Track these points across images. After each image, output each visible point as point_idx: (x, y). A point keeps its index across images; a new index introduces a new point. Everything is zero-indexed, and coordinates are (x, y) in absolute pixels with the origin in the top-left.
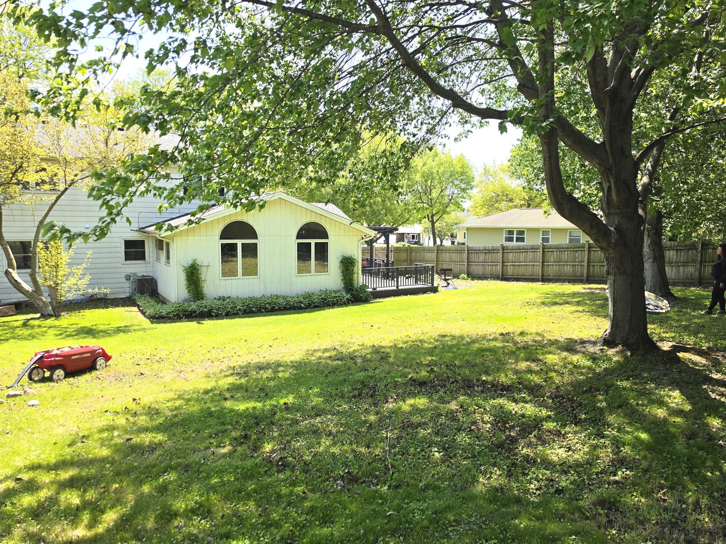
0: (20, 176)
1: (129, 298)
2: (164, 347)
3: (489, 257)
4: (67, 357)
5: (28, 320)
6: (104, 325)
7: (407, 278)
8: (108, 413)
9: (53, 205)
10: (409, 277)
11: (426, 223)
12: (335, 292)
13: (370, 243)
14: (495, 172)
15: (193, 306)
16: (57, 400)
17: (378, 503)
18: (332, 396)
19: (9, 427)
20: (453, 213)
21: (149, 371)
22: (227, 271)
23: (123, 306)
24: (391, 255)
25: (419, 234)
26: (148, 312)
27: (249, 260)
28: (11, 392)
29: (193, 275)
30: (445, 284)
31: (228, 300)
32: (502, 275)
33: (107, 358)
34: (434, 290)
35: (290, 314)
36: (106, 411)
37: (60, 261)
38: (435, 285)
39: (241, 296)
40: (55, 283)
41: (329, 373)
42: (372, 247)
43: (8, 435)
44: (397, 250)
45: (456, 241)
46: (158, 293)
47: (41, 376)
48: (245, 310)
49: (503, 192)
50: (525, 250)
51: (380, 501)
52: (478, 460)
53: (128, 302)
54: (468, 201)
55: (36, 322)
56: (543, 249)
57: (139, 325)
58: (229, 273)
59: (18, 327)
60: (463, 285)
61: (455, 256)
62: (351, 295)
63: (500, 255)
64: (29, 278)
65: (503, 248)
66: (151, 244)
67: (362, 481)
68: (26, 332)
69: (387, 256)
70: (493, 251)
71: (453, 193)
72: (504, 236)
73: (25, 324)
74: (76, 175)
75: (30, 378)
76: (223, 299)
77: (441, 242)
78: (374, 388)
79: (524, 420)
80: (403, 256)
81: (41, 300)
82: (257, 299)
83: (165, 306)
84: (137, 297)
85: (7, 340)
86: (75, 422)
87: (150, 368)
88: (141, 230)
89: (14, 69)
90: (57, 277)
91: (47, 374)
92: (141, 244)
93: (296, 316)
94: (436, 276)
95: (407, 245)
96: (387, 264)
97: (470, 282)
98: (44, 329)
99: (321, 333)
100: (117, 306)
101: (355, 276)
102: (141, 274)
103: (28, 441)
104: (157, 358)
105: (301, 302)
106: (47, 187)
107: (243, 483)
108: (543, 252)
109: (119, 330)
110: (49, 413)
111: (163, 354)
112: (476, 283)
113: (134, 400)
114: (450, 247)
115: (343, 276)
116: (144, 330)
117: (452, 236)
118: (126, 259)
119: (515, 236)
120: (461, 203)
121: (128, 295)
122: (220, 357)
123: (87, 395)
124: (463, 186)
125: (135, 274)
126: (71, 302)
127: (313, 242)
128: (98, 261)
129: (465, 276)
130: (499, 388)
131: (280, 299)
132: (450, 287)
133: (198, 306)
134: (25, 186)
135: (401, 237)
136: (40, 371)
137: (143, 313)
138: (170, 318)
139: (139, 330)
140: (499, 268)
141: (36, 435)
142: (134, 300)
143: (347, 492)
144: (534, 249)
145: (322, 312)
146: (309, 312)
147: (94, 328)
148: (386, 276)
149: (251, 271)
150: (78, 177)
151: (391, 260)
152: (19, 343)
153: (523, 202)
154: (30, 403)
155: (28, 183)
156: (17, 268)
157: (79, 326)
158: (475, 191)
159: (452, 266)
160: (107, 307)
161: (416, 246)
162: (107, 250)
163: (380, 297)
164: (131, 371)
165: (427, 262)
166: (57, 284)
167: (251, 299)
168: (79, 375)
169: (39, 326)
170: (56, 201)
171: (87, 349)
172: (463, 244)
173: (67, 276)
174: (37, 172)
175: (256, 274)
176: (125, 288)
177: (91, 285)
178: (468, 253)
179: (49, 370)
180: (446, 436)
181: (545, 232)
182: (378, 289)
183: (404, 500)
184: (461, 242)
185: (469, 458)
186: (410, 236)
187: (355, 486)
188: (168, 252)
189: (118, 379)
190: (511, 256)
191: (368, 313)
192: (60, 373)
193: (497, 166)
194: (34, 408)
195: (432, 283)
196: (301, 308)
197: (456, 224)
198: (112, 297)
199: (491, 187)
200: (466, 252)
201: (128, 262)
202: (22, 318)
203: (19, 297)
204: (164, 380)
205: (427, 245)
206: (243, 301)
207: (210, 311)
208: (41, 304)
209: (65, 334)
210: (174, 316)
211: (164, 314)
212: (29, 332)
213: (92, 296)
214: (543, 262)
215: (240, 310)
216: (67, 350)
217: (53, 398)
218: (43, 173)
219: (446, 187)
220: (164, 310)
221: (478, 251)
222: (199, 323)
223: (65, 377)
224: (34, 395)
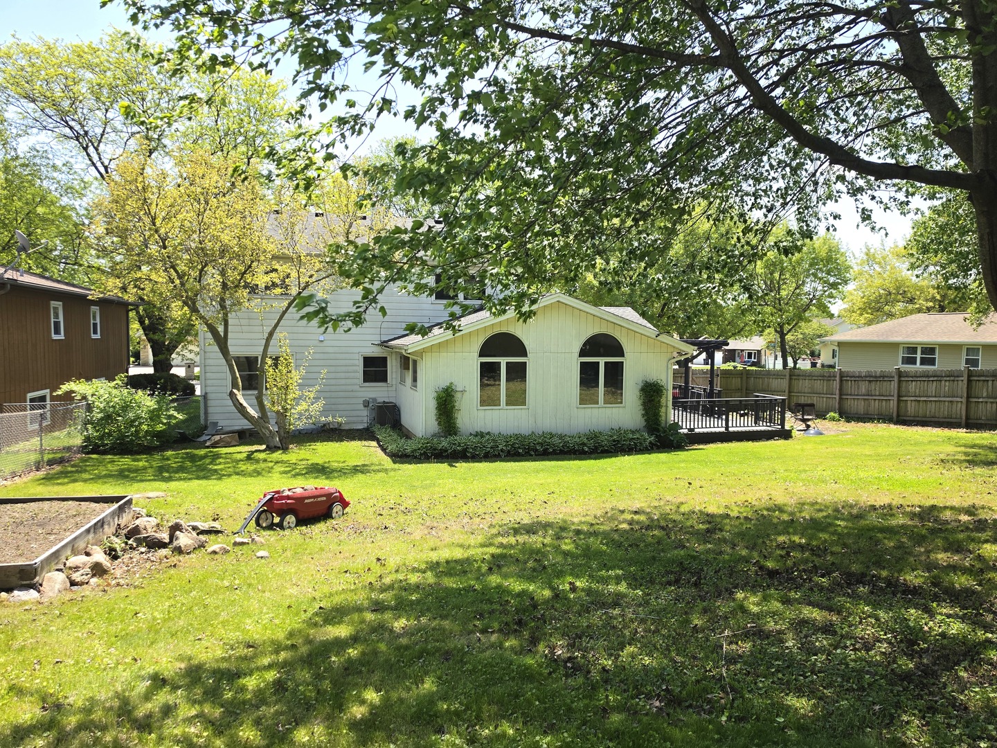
0: (248, 278)
1: (367, 429)
2: (410, 495)
3: (876, 388)
4: (300, 499)
5: (253, 452)
6: (339, 462)
7: (741, 415)
8: (348, 575)
9: (284, 312)
10: (747, 414)
11: (771, 335)
12: (633, 432)
13: (684, 364)
14: (884, 258)
15: (444, 443)
16: (288, 553)
17: (713, 739)
18: (636, 580)
19: (237, 582)
20: (815, 320)
21: (394, 524)
22: (485, 398)
23: (360, 439)
24: (717, 381)
25: (759, 352)
26: (390, 448)
27: (516, 385)
28: (239, 540)
29: (446, 403)
30: (803, 427)
31: (488, 437)
32: (898, 415)
33: (345, 504)
34: (786, 435)
35: (569, 460)
36: (346, 572)
37: (290, 381)
38: (787, 427)
39: (504, 432)
40: (283, 407)
41: (630, 546)
42: (688, 369)
43: (237, 591)
44: (726, 373)
45: (819, 362)
46: (401, 425)
47: (269, 521)
48: (509, 451)
49: (898, 288)
50: (938, 377)
51: (716, 736)
52: (868, 695)
53: (365, 434)
54: (839, 302)
55: (262, 456)
56: (969, 376)
57: (380, 464)
58: (488, 400)
59: (242, 460)
60: (833, 429)
61: (818, 385)
62: (657, 437)
63: (894, 385)
64: (255, 402)
65: (900, 374)
66: (394, 361)
67: (687, 704)
68: (250, 467)
69: (711, 383)
70: (883, 378)
71: (815, 290)
72: (901, 355)
73: (249, 457)
74: (311, 277)
75: (258, 524)
76: (480, 435)
77: (795, 363)
78: (698, 573)
79: (945, 642)
80: (736, 382)
81: (268, 428)
82: (525, 437)
83: (410, 442)
84: (376, 428)
85: (229, 475)
86: (310, 582)
87: (394, 521)
88: (384, 344)
89: (243, 148)
90: (286, 400)
91: (277, 520)
92: (383, 361)
93: (577, 462)
94: (788, 415)
95: (740, 367)
96: (711, 395)
97: (844, 426)
98: (271, 465)
99: (614, 489)
100: (353, 439)
101: (663, 410)
102: (381, 400)
103: (259, 601)
104: (402, 508)
105: (584, 444)
106: (278, 291)
107: (520, 685)
108: (969, 381)
109: (356, 470)
110: (280, 569)
111: (409, 503)
112: (853, 426)
113: (378, 560)
114: (811, 372)
115: (645, 409)
116: (386, 471)
117: (813, 354)
118: (365, 380)
119: (919, 356)
120: (829, 305)
121: (365, 425)
122: (481, 511)
123: (322, 549)
124: (832, 280)
125: (374, 400)
126: (300, 431)
127: (602, 361)
128: (333, 382)
129: (836, 415)
130: (900, 589)
131: (556, 439)
132: (812, 431)
133: (450, 443)
134: (253, 289)
135: (730, 356)
136: (269, 515)
137: (384, 450)
138: (416, 457)
139: (379, 471)
140: (893, 404)
141: (267, 594)
142: (373, 432)
143: (666, 717)
144: (953, 376)
145: (613, 459)
146: (595, 459)
147: (326, 465)
148: (710, 412)
149: (517, 399)
150: (314, 279)
151: (717, 389)
152: (243, 479)
153: (931, 304)
154: (260, 554)
155: (257, 285)
156: (244, 389)
157: (310, 462)
158: (851, 287)
159: (815, 400)
160: (342, 441)
161: (754, 368)
162: (344, 369)
163: (699, 443)
164: (373, 522)
165: (773, 392)
166: (286, 410)
167: (517, 436)
168: (313, 524)
169: (265, 460)
170: (288, 308)
171: (322, 492)
172: (832, 367)
173: (297, 400)
174: (267, 273)
175: (524, 403)
176: (362, 418)
177: (324, 412)
178: (841, 381)
179: (278, 515)
180: (816, 655)
181: (972, 349)
182: (697, 431)
183: (752, 740)
184: (826, 363)
185: (854, 690)
186: (745, 354)
187: (678, 710)
188: (415, 372)
189: (358, 531)
190: (912, 387)
191: (683, 465)
192: (291, 519)
193: (887, 249)
194: (263, 561)
195: (783, 424)
196: (584, 453)
197: (820, 336)
198: (347, 427)
199: (878, 282)
200: (838, 379)
201: (367, 384)
202: (246, 449)
203: (244, 424)
204: (412, 537)
205: (771, 367)
206: (507, 439)
207: (465, 450)
208: (267, 433)
209: (293, 471)
210: (421, 454)
211: (409, 451)
212: (252, 468)
213: (325, 425)
214: (968, 397)
215: (502, 450)
216: (299, 491)
217: (284, 551)
218: (274, 275)
219: (803, 282)
220: (409, 446)
221: (858, 378)
222: (451, 466)
223: (296, 526)
224: (262, 545)
